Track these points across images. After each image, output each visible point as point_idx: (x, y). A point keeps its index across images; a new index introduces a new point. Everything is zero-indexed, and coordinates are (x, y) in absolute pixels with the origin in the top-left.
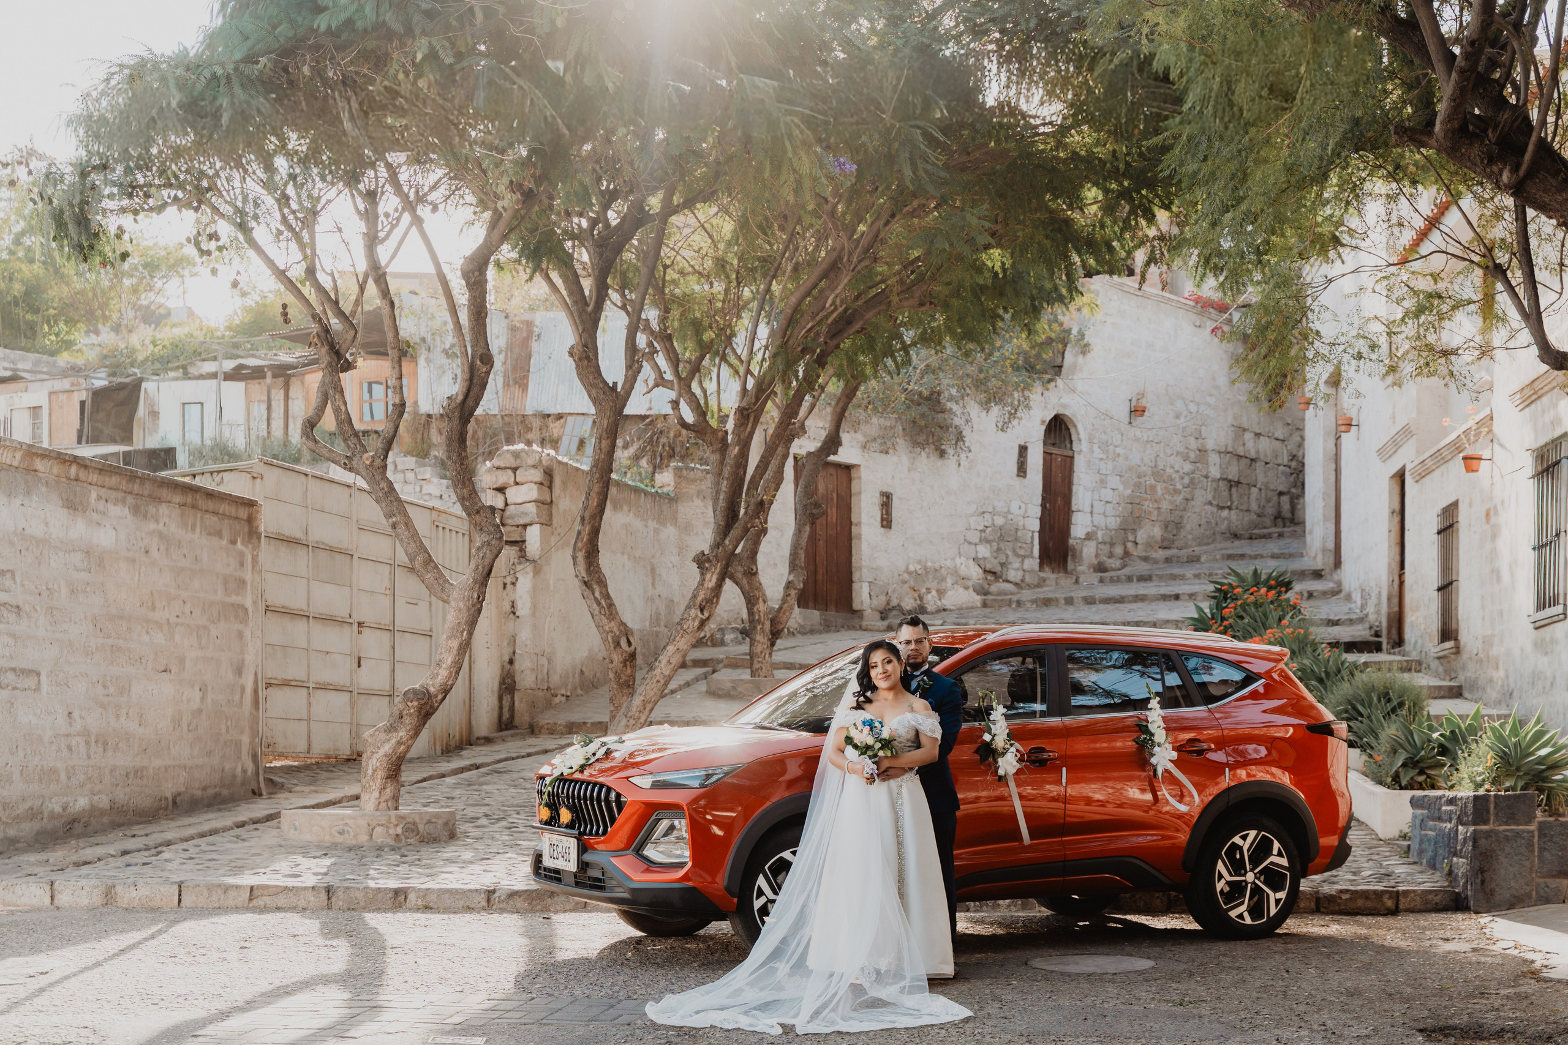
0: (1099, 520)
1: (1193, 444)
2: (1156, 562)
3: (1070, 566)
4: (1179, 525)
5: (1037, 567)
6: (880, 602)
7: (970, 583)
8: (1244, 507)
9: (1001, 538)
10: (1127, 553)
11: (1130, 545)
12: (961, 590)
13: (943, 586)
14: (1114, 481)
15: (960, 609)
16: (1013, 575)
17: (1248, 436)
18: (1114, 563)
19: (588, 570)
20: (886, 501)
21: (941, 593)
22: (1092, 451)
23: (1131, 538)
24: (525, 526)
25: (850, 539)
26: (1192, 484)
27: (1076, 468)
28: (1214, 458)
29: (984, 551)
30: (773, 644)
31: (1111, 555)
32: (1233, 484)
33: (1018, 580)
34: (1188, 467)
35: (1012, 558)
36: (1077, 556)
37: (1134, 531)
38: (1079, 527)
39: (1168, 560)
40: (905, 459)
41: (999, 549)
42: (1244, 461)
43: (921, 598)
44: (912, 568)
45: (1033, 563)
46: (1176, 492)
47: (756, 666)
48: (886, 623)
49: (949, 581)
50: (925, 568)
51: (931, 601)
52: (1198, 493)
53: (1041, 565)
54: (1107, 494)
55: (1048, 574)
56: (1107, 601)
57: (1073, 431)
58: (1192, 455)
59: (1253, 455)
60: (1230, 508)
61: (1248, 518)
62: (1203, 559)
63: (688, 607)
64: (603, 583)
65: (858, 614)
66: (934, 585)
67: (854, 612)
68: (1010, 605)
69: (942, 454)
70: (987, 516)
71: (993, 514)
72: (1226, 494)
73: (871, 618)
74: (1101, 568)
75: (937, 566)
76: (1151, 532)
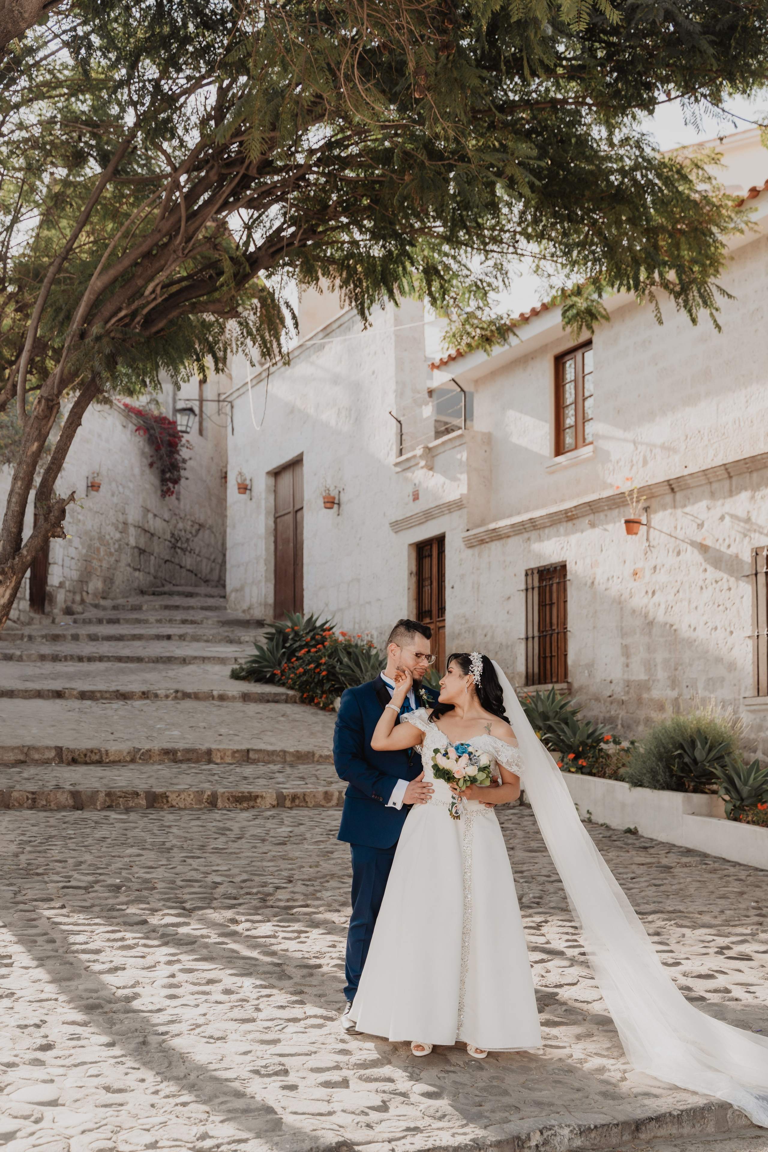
0: (67, 571)
1: (121, 517)
2: (104, 609)
3: (47, 608)
4: (112, 581)
5: (28, 609)
8: (148, 570)
10: (83, 601)
11: (84, 594)
14: (76, 542)
17: (150, 516)
18: (78, 608)
23: (85, 588)
26: (120, 549)
28: (132, 530)
32: (142, 552)
33: (17, 619)
34: (118, 536)
36: (52, 599)
37: (87, 582)
38: (54, 577)
39: (116, 607)
42: (148, 535)
45: (26, 605)
46: (111, 554)
52: (123, 556)
53: (31, 606)
54: (72, 552)
55: (36, 614)
58: (120, 526)
59: (152, 531)
60: (139, 570)
61: (149, 578)
72: (138, 559)
74: (68, 612)
76: (96, 584)
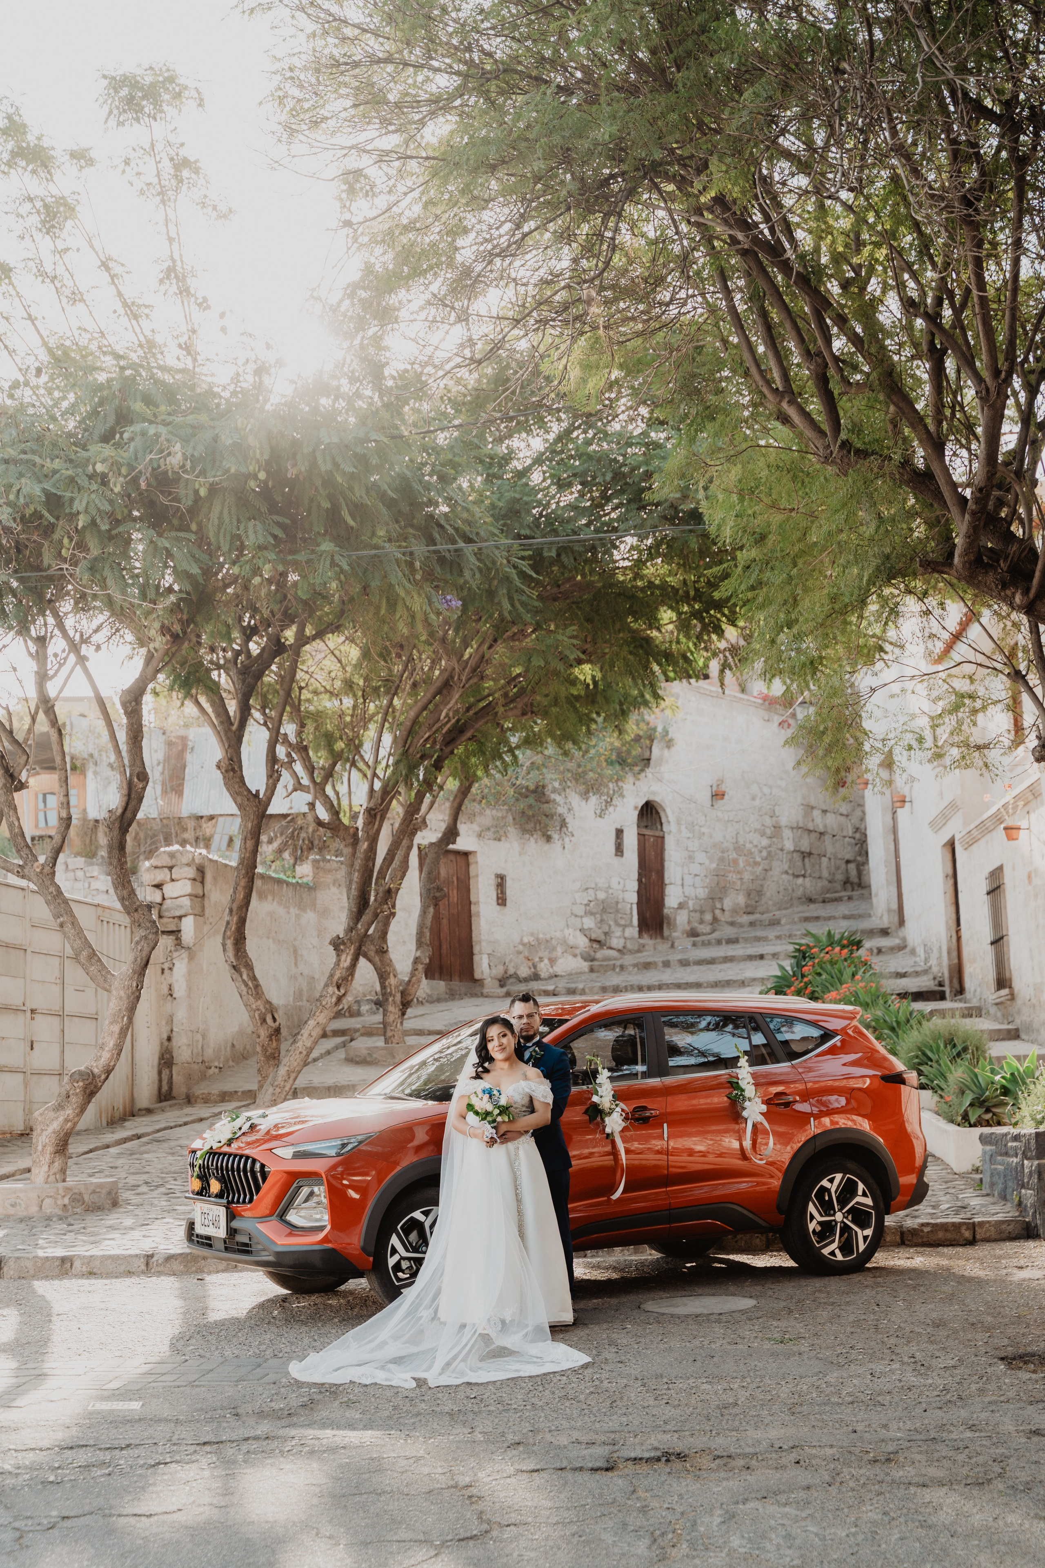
0: (689, 891)
1: (768, 822)
2: (741, 926)
3: (666, 932)
4: (760, 893)
5: (636, 935)
6: (499, 971)
7: (578, 951)
8: (817, 875)
9: (604, 910)
10: (715, 920)
11: (717, 912)
12: (570, 958)
13: (554, 955)
14: (701, 857)
15: (570, 975)
16: (617, 942)
17: (816, 813)
18: (705, 928)
19: (236, 956)
20: (501, 882)
21: (552, 961)
22: (680, 831)
23: (718, 906)
24: (180, 918)
25: (470, 916)
26: (770, 857)
27: (667, 847)
28: (787, 833)
29: (589, 923)
30: (403, 1014)
31: (702, 922)
32: (806, 855)
33: (620, 947)
34: (765, 842)
35: (613, 928)
36: (672, 924)
37: (721, 899)
38: (672, 898)
39: (752, 924)
40: (516, 845)
41: (602, 920)
42: (814, 835)
43: (535, 967)
44: (526, 940)
45: (633, 931)
46: (756, 864)
47: (389, 1034)
48: (504, 990)
49: (559, 950)
50: (538, 939)
51: (544, 969)
52: (775, 864)
53: (640, 932)
54: (695, 868)
55: (646, 940)
56: (700, 962)
57: (662, 814)
58: (768, 832)
59: (821, 829)
60: (804, 876)
61: (821, 884)
62: (783, 922)
63: (326, 986)
64: (250, 967)
65: (479, 982)
66: (545, 954)
67: (476, 981)
68: (614, 969)
69: (549, 839)
70: (591, 892)
71: (596, 889)
72: (800, 864)
73: (491, 986)
74: (692, 933)
75: (548, 937)
76: (735, 899)
